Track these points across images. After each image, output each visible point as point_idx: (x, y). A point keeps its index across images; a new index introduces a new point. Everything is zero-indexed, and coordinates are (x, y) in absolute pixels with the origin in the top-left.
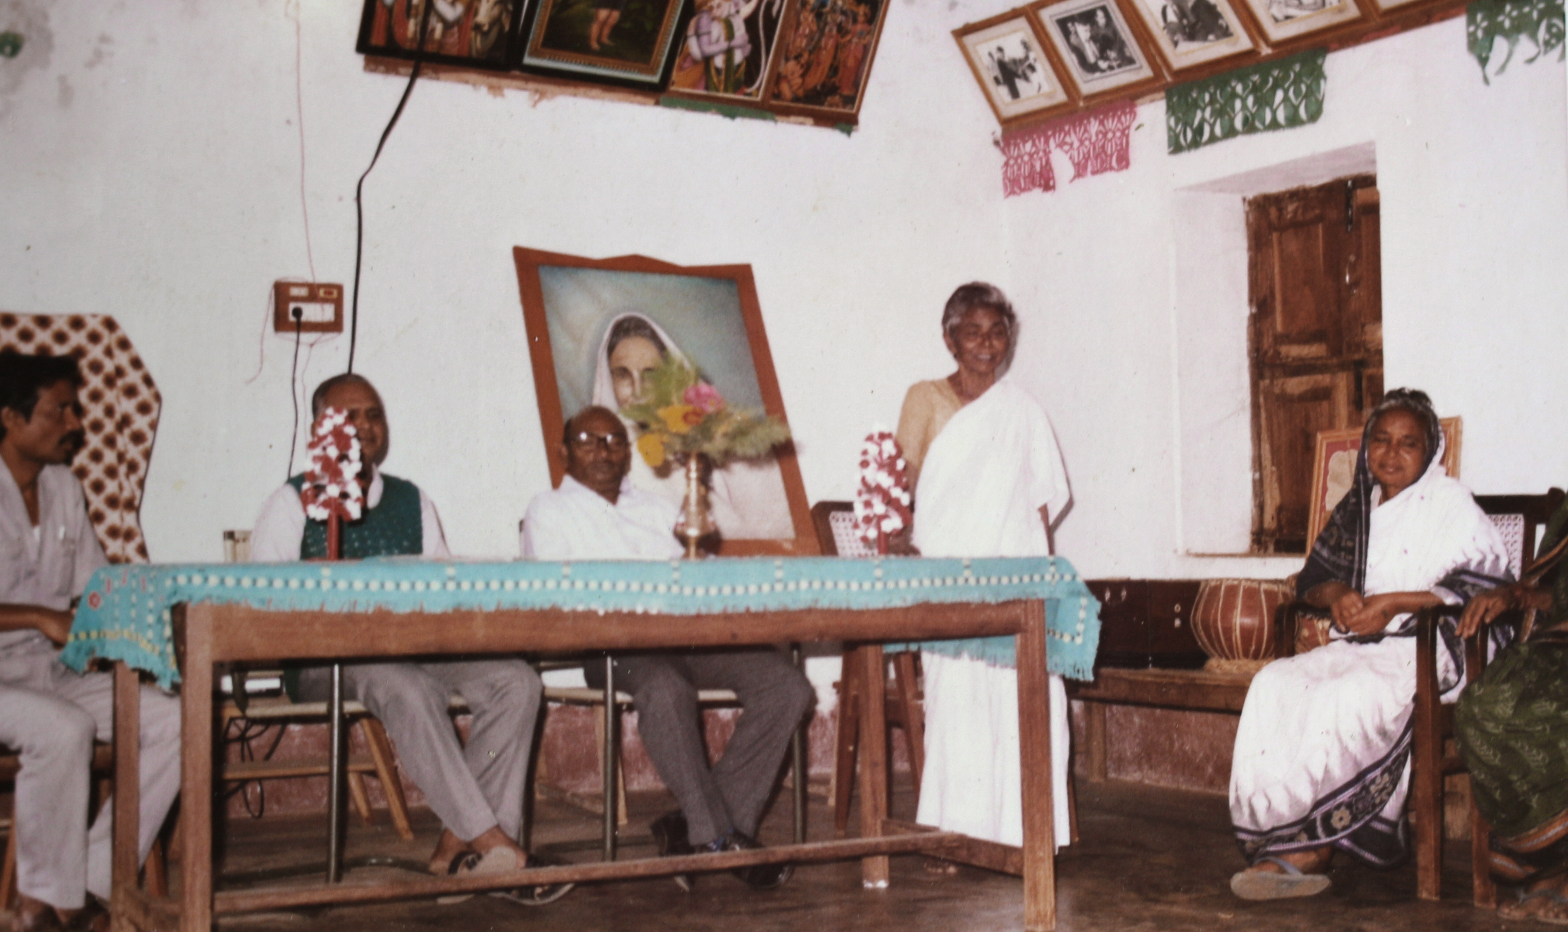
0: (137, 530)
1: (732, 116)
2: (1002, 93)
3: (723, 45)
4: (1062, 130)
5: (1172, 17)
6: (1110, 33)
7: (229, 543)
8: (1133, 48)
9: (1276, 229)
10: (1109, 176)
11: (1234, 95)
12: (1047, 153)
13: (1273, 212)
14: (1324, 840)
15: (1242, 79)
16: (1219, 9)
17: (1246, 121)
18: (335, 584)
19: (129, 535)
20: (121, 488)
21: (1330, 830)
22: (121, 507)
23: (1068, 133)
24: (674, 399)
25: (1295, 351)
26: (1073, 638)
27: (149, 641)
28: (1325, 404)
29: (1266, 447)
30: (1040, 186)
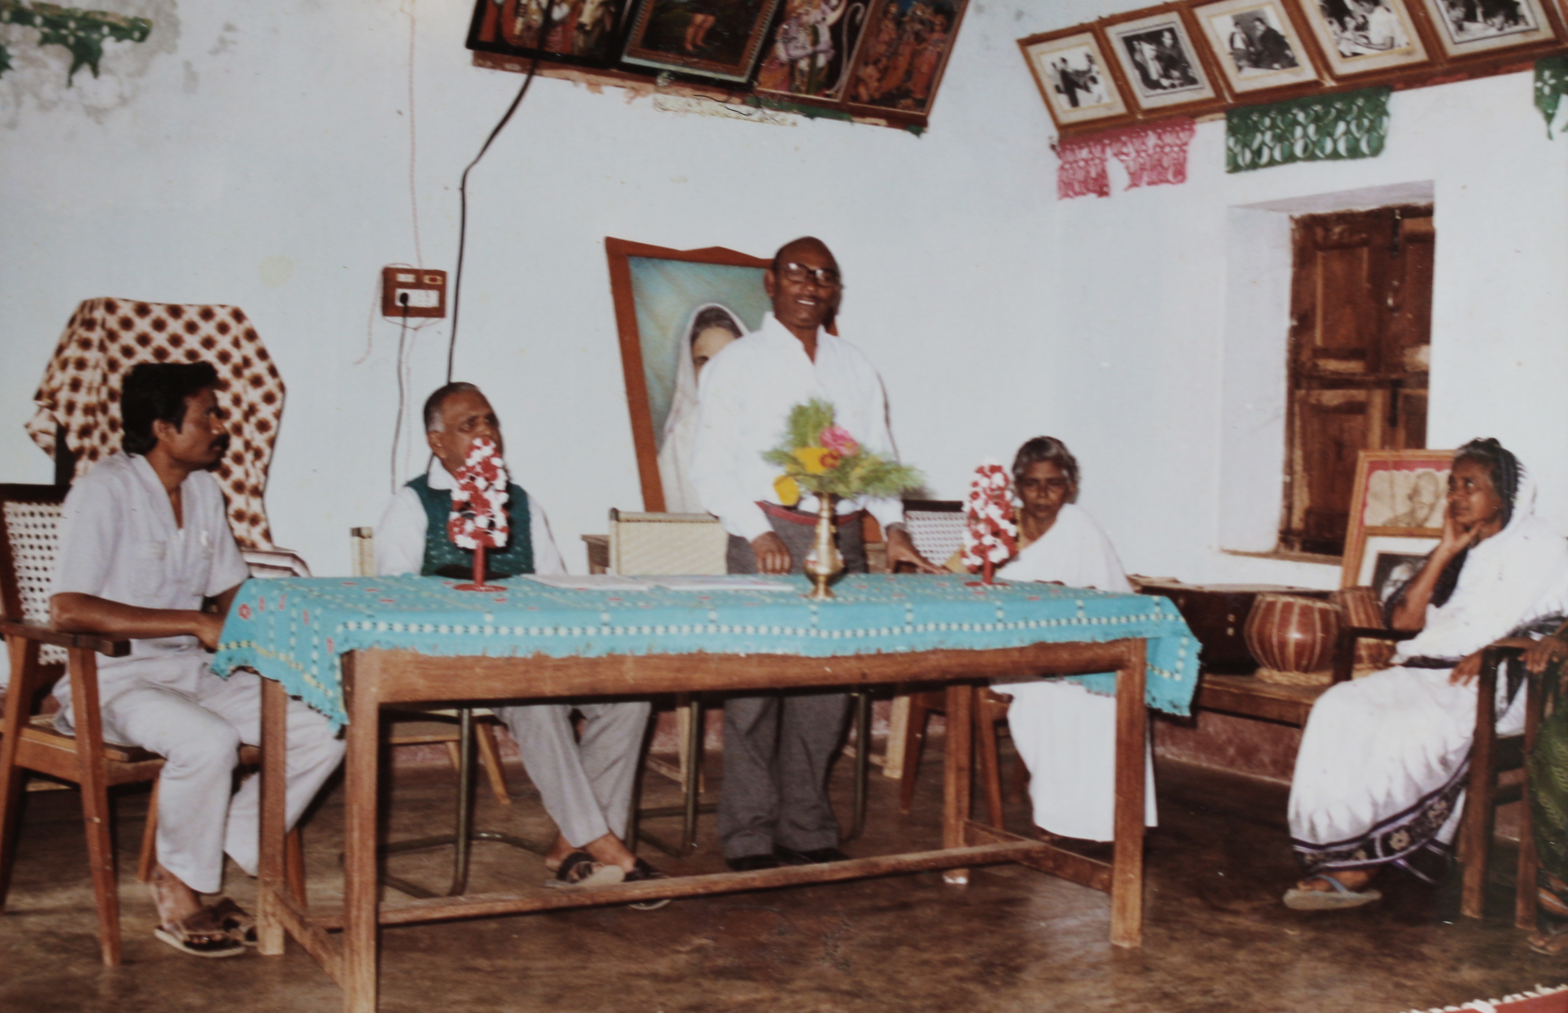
0: (262, 516)
1: (811, 116)
2: (1061, 101)
3: (810, 50)
4: (1119, 140)
5: (1239, 44)
6: (1174, 54)
7: (357, 539)
8: (1197, 70)
9: (1323, 248)
10: (1164, 187)
11: (1296, 123)
12: (1103, 160)
13: (1319, 232)
14: (1382, 859)
15: (1304, 108)
16: (1287, 40)
17: (1305, 149)
18: (497, 630)
19: (254, 521)
20: (247, 474)
21: (1388, 850)
22: (247, 493)
23: (1124, 144)
24: (811, 442)
25: (1332, 365)
26: (1172, 675)
27: (314, 677)
28: (1360, 418)
29: (1298, 454)
30: (1094, 191)
